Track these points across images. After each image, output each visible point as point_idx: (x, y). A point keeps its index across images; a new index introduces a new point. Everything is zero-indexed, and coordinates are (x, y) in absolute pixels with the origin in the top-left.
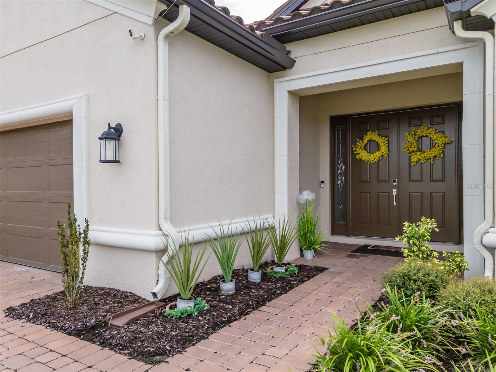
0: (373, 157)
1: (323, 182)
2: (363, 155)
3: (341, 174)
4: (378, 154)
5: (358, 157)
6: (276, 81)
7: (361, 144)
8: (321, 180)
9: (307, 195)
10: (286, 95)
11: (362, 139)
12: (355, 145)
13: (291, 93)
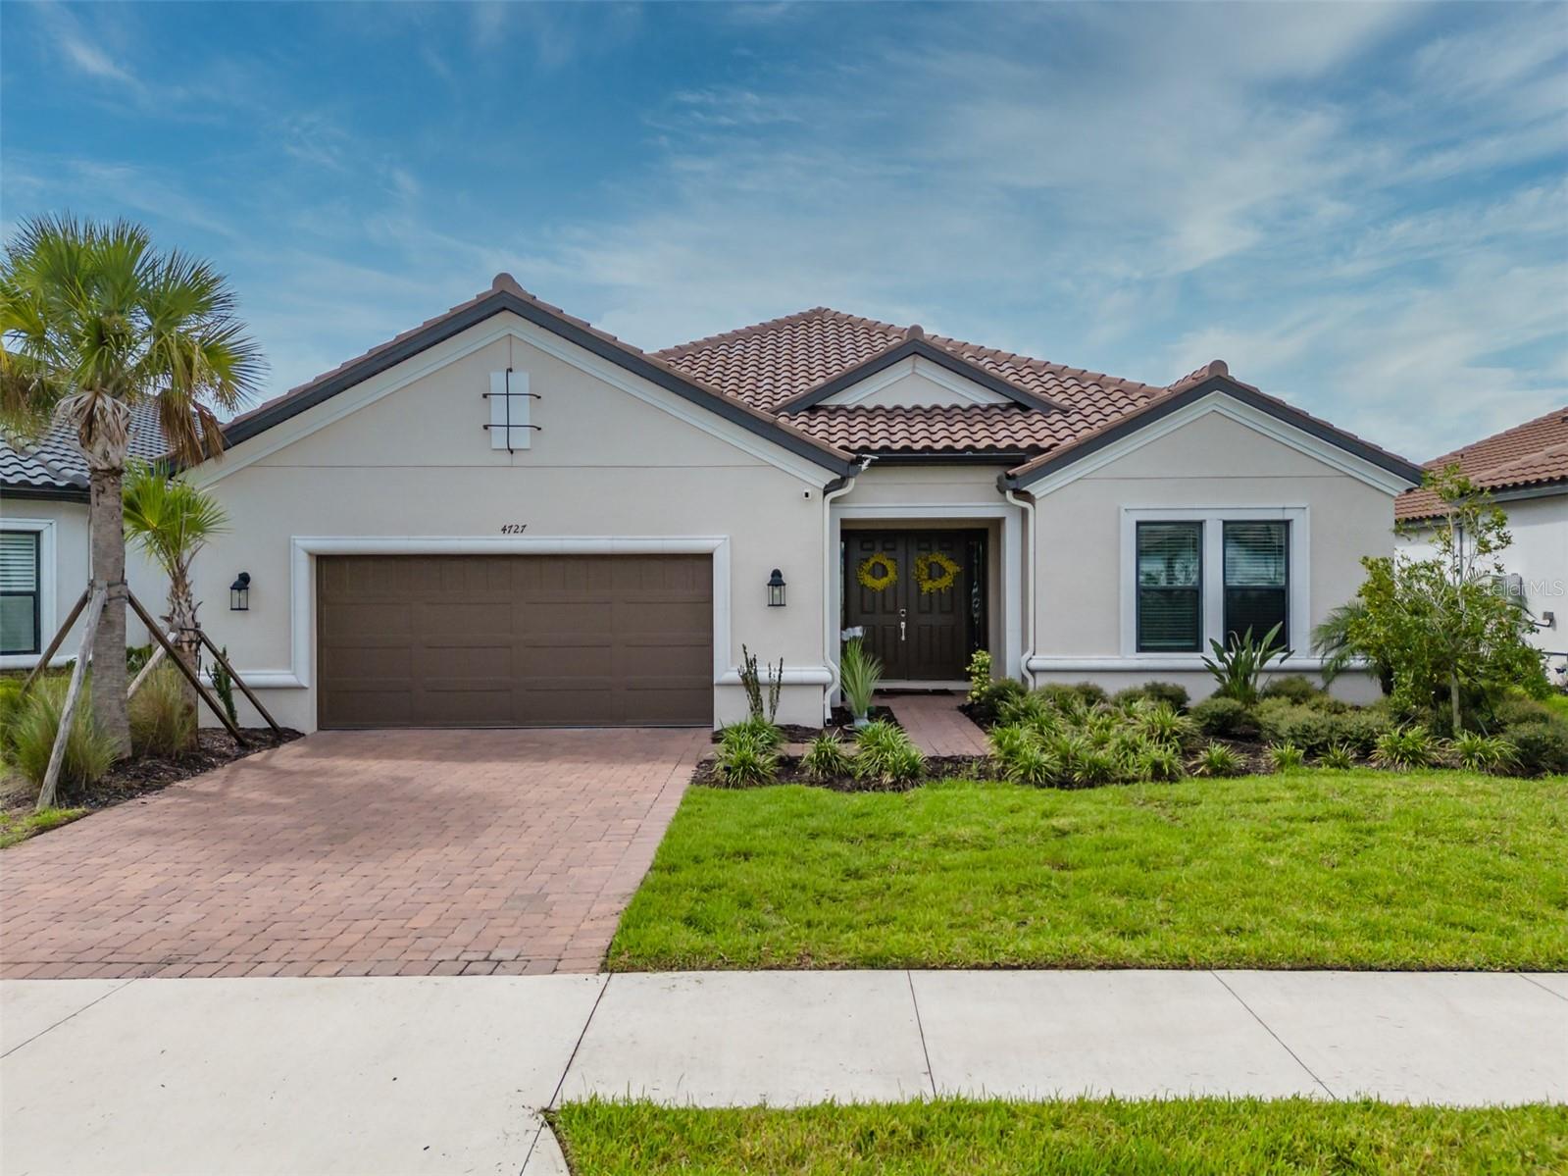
0: (880, 584)
2: (869, 581)
4: (885, 580)
5: (862, 582)
7: (868, 566)
11: (866, 560)
12: (863, 567)
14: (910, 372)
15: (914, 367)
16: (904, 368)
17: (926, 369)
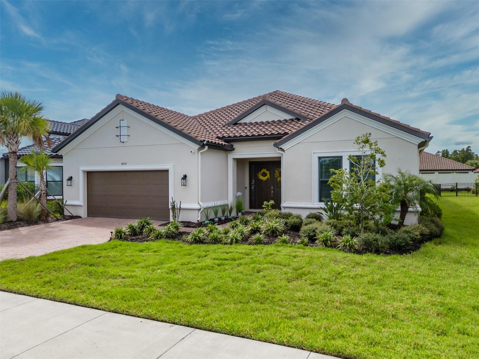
0: (264, 179)
1: (246, 188)
2: (261, 177)
3: (253, 185)
4: (266, 177)
5: (260, 178)
6: (228, 154)
7: (260, 173)
8: (246, 187)
9: (239, 194)
10: (232, 160)
11: (261, 171)
12: (258, 173)
13: (234, 159)
14: (265, 110)
15: (266, 109)
16: (263, 109)
17: (270, 109)
